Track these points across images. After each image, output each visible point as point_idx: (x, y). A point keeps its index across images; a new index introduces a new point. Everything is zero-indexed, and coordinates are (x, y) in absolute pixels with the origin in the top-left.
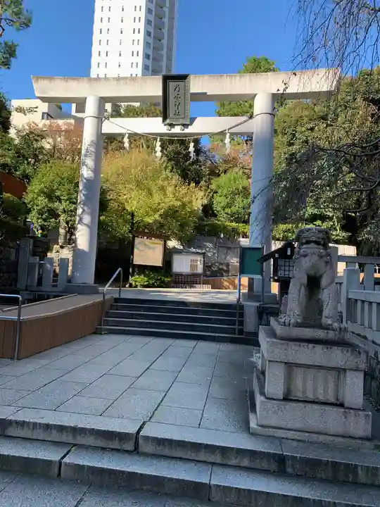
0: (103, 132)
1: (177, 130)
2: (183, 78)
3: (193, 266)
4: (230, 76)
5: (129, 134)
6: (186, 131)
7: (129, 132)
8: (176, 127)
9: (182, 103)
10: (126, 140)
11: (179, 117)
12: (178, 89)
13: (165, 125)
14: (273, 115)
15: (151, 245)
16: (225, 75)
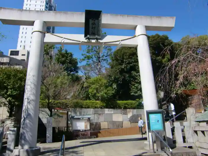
0: (44, 41)
13: (86, 38)
15: (61, 115)
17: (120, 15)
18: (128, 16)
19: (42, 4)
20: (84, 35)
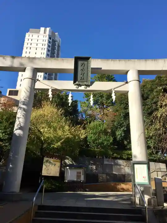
0: (35, 88)
1: (82, 88)
2: (87, 59)
3: (78, 176)
4: (113, 60)
5: (52, 89)
6: (88, 89)
7: (52, 88)
8: (82, 86)
9: (86, 73)
10: (50, 93)
11: (83, 81)
12: (83, 65)
13: (75, 85)
14: (139, 81)
15: (54, 163)
16: (110, 60)
17: (111, 60)
18: (119, 61)
19: (45, 38)
20: (72, 82)
